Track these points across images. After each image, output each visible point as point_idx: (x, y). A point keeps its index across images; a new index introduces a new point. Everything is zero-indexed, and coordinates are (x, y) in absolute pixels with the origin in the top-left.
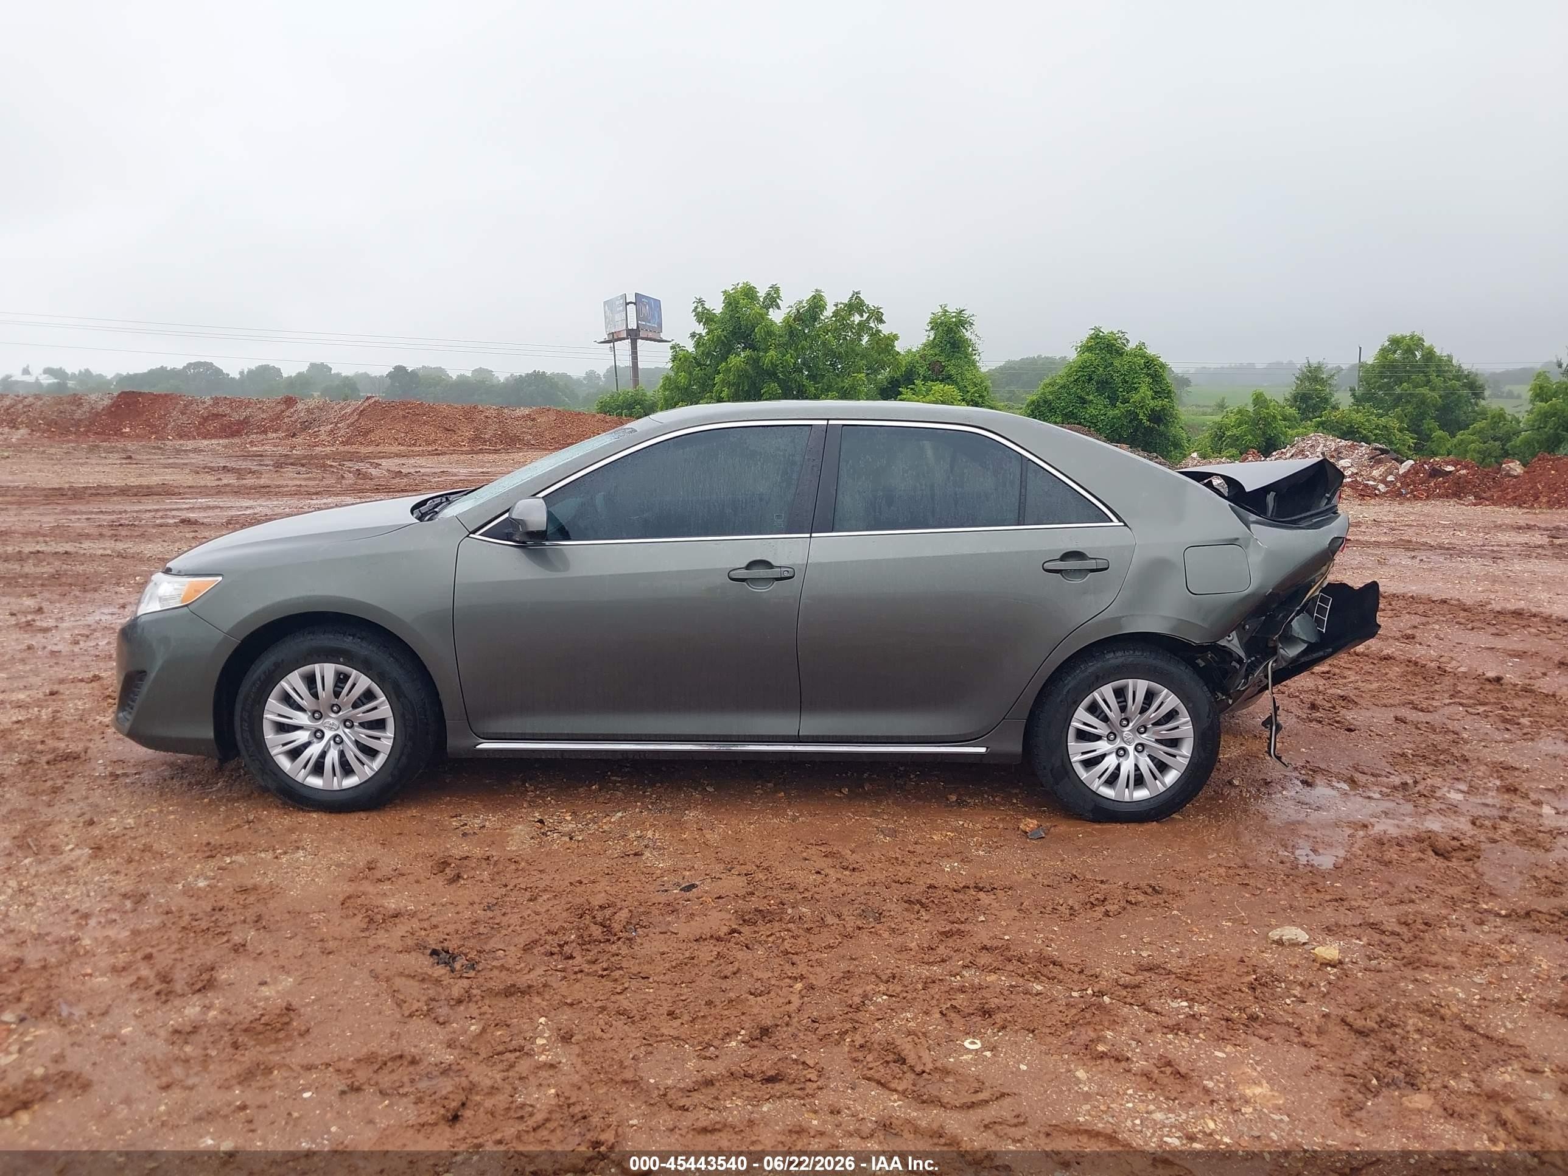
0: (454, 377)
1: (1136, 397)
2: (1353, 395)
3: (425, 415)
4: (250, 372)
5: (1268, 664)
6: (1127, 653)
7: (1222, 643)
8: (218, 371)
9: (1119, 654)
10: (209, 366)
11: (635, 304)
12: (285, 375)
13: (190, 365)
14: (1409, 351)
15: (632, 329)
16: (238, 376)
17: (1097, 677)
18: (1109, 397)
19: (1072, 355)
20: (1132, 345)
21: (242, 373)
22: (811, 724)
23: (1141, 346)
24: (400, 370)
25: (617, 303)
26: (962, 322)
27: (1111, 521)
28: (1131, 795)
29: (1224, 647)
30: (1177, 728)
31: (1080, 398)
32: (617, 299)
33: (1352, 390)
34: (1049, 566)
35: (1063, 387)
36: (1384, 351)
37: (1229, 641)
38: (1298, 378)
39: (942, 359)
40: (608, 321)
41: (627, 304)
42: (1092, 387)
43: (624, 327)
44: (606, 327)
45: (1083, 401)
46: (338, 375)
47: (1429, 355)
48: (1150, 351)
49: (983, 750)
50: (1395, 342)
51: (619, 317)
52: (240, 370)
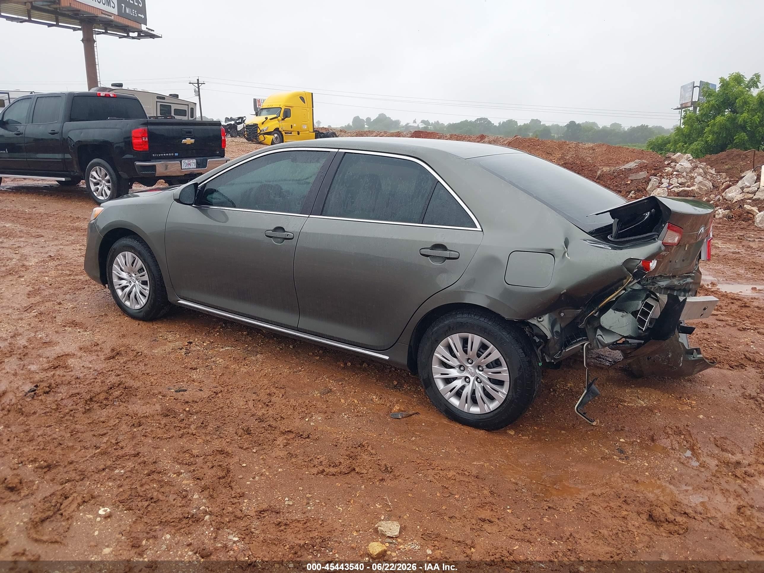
0: (601, 127)
3: (538, 145)
4: (504, 123)
5: (585, 343)
6: (470, 316)
7: (534, 321)
8: (489, 122)
9: (465, 315)
10: (485, 119)
11: (699, 87)
12: (519, 125)
13: (478, 119)
15: (695, 102)
16: (498, 125)
17: (450, 328)
21: (500, 123)
22: (305, 322)
24: (572, 123)
25: (689, 87)
27: (476, 227)
28: (469, 409)
29: (534, 325)
30: (500, 373)
32: (689, 84)
34: (424, 252)
37: (539, 322)
40: (682, 97)
41: (694, 87)
43: (690, 100)
44: (680, 101)
46: (544, 125)
49: (387, 358)
51: (688, 95)
52: (499, 122)
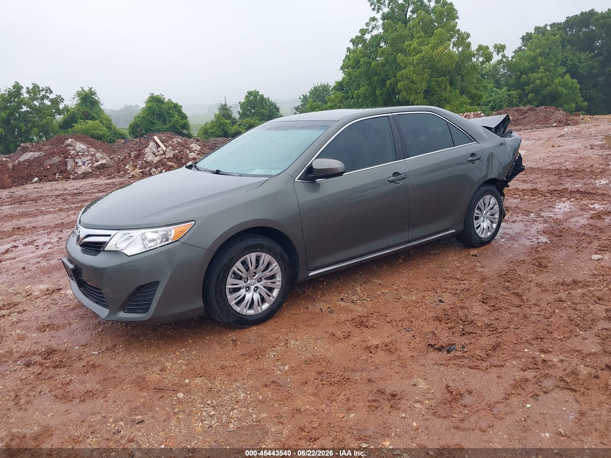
1: (173, 119)
2: (239, 114)
14: (255, 97)
18: (163, 121)
19: (144, 105)
20: (166, 100)
23: (170, 100)
26: (92, 93)
31: (151, 122)
33: (239, 112)
35: (143, 118)
36: (246, 97)
38: (219, 109)
39: (88, 110)
42: (155, 117)
45: (153, 123)
47: (262, 97)
48: (174, 101)
50: (250, 93)
